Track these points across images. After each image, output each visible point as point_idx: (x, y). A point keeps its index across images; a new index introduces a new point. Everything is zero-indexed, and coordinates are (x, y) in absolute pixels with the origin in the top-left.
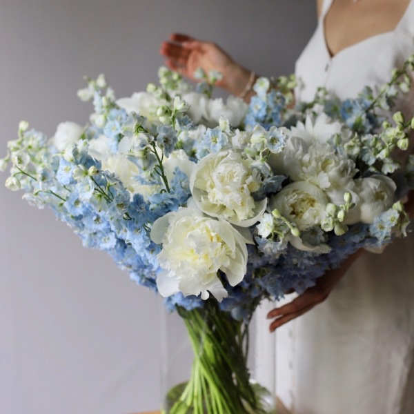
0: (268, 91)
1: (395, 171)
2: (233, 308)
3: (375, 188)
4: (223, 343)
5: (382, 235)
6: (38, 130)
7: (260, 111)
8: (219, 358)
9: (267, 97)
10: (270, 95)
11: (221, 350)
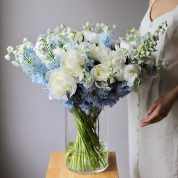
0: (108, 31)
1: (142, 63)
2: (86, 110)
3: (131, 69)
4: (86, 124)
5: (130, 85)
6: (30, 41)
7: (104, 38)
8: (84, 129)
9: (107, 33)
10: (108, 32)
11: (85, 127)
